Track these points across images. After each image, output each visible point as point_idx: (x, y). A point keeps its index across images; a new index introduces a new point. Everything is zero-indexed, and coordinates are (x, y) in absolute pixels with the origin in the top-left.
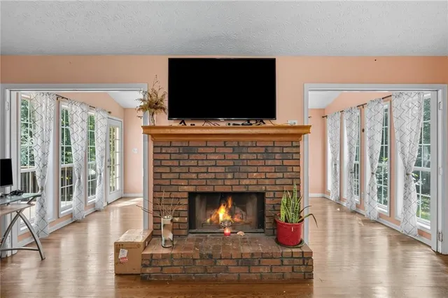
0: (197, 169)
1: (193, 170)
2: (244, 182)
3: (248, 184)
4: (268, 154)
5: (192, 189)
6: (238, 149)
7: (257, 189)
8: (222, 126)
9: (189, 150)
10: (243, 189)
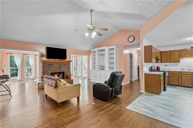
0: (52, 68)
1: (51, 68)
2: (61, 70)
3: (62, 70)
4: (65, 65)
5: (51, 72)
6: (60, 65)
7: (63, 71)
8: (57, 60)
9: (51, 65)
10: (61, 71)
